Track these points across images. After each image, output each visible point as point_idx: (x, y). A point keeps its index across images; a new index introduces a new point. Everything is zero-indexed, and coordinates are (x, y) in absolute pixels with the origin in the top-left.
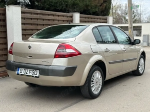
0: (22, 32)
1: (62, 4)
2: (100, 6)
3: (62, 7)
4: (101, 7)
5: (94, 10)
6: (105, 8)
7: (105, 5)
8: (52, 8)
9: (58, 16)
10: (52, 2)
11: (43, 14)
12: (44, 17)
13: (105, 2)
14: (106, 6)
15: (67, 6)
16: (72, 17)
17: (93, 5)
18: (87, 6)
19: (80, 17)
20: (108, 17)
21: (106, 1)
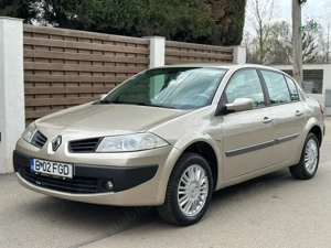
0: (25, 77)
1: (125, 17)
2: (217, 23)
3: (126, 24)
4: (220, 25)
5: (202, 32)
6: (230, 28)
7: (229, 21)
8: (102, 26)
9: (115, 42)
10: (101, 13)
11: (77, 39)
12: (79, 44)
13: (229, 14)
14: (231, 24)
15: (136, 21)
16: (147, 46)
17: (199, 20)
18: (185, 22)
19: (166, 47)
20: (235, 48)
21: (232, 13)
